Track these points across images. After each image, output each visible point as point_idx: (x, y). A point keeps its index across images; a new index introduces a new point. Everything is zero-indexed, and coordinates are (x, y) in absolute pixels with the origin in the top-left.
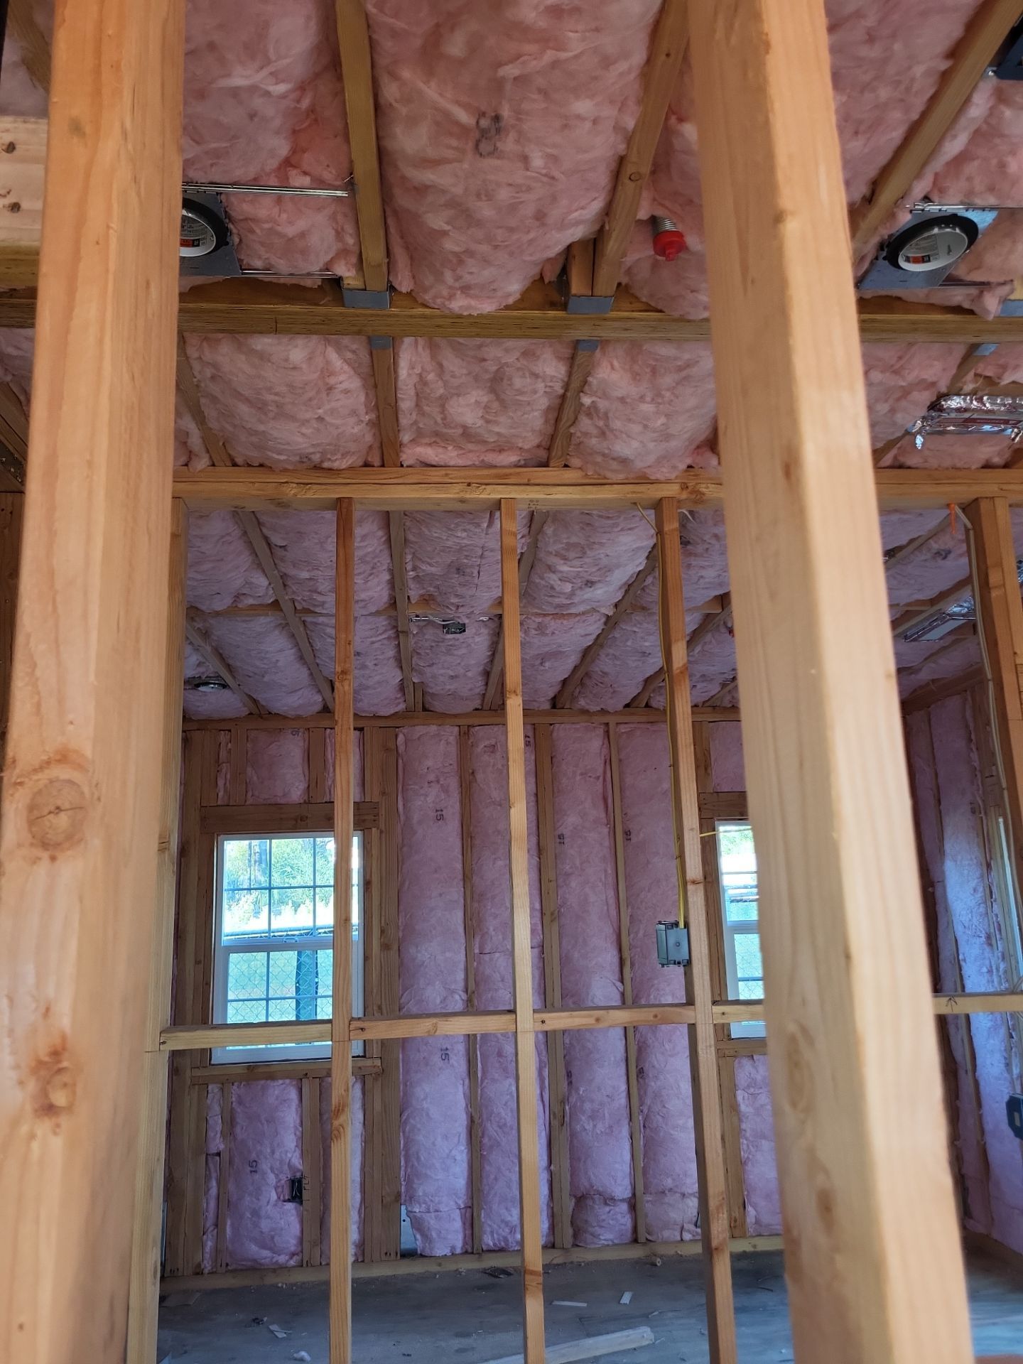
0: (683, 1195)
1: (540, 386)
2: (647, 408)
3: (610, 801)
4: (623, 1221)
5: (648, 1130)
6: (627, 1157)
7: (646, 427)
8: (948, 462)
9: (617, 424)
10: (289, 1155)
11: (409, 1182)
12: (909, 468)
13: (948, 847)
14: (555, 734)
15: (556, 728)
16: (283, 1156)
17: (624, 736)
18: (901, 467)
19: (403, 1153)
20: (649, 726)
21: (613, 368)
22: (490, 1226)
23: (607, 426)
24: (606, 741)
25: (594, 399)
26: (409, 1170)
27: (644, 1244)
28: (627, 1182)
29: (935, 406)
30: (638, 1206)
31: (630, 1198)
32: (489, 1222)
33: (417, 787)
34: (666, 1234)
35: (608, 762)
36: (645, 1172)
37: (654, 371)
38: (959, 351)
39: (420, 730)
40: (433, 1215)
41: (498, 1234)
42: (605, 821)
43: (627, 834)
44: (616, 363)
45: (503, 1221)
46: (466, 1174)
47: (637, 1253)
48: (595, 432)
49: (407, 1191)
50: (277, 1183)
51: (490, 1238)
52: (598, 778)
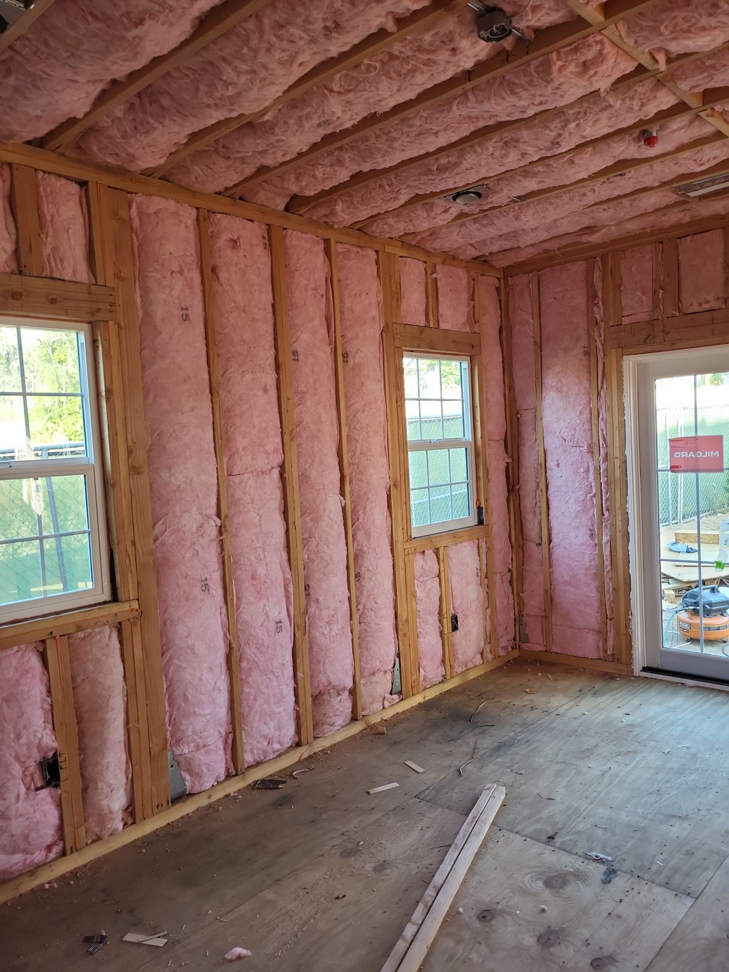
0: (384, 672)
4: (346, 707)
5: (362, 624)
10: (39, 735)
11: (174, 724)
14: (288, 240)
15: (289, 234)
16: (32, 738)
17: (342, 256)
19: (166, 696)
22: (250, 744)
24: (327, 259)
26: (174, 713)
27: (360, 720)
28: (348, 673)
30: (356, 691)
31: (351, 687)
32: (250, 741)
33: (159, 275)
34: (375, 706)
35: (330, 280)
36: (361, 661)
39: (157, 203)
40: (203, 751)
41: (257, 749)
42: (328, 340)
43: (345, 355)
45: (262, 736)
46: (227, 702)
47: (356, 728)
49: (173, 735)
50: (24, 772)
51: (250, 755)
52: (322, 295)
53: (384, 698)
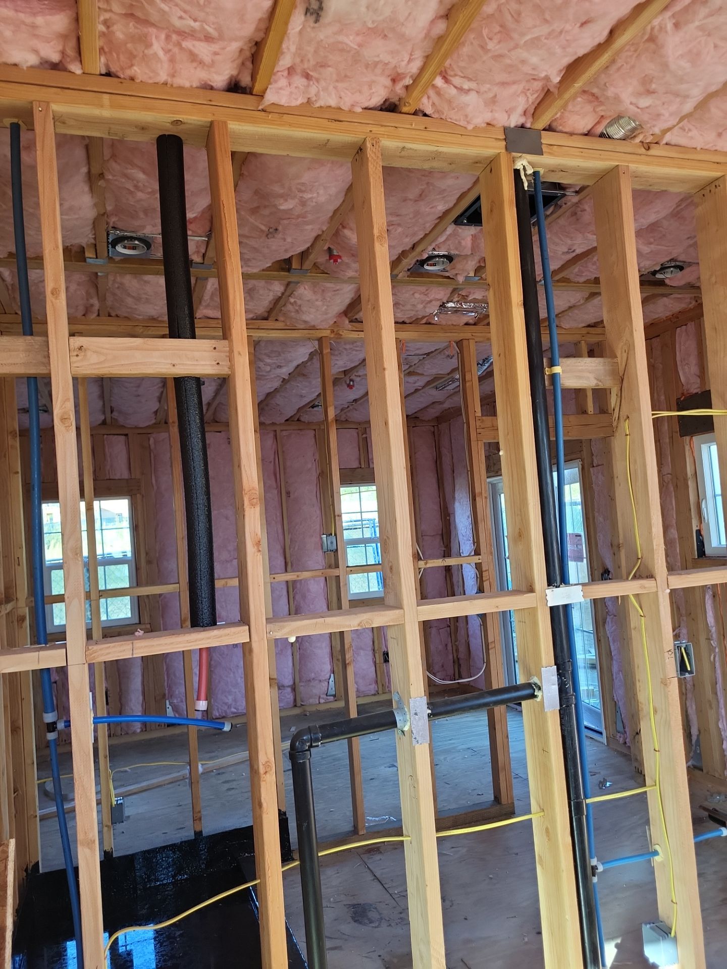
0: (320, 681)
1: (271, 294)
2: (319, 303)
3: (278, 475)
4: (288, 697)
5: (301, 650)
6: (290, 664)
7: (317, 310)
8: (450, 323)
9: (304, 309)
11: (170, 687)
12: (433, 324)
13: (456, 495)
17: (285, 438)
18: (430, 324)
19: (166, 673)
20: (299, 432)
21: (305, 289)
23: (300, 309)
24: (275, 441)
25: (296, 300)
26: (170, 682)
27: (299, 707)
28: (290, 677)
29: (443, 306)
30: (296, 689)
31: (292, 685)
32: (216, 704)
33: (163, 469)
34: (311, 701)
35: (277, 452)
36: (300, 671)
37: (323, 291)
38: (450, 289)
39: (163, 435)
40: (184, 703)
41: (221, 709)
42: (275, 487)
43: (288, 493)
44: (306, 287)
45: (223, 703)
47: (297, 711)
48: (294, 310)
49: (169, 692)
51: (217, 712)
52: (271, 462)
53: (320, 697)
